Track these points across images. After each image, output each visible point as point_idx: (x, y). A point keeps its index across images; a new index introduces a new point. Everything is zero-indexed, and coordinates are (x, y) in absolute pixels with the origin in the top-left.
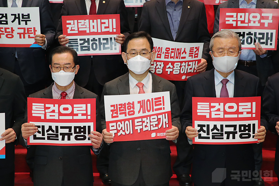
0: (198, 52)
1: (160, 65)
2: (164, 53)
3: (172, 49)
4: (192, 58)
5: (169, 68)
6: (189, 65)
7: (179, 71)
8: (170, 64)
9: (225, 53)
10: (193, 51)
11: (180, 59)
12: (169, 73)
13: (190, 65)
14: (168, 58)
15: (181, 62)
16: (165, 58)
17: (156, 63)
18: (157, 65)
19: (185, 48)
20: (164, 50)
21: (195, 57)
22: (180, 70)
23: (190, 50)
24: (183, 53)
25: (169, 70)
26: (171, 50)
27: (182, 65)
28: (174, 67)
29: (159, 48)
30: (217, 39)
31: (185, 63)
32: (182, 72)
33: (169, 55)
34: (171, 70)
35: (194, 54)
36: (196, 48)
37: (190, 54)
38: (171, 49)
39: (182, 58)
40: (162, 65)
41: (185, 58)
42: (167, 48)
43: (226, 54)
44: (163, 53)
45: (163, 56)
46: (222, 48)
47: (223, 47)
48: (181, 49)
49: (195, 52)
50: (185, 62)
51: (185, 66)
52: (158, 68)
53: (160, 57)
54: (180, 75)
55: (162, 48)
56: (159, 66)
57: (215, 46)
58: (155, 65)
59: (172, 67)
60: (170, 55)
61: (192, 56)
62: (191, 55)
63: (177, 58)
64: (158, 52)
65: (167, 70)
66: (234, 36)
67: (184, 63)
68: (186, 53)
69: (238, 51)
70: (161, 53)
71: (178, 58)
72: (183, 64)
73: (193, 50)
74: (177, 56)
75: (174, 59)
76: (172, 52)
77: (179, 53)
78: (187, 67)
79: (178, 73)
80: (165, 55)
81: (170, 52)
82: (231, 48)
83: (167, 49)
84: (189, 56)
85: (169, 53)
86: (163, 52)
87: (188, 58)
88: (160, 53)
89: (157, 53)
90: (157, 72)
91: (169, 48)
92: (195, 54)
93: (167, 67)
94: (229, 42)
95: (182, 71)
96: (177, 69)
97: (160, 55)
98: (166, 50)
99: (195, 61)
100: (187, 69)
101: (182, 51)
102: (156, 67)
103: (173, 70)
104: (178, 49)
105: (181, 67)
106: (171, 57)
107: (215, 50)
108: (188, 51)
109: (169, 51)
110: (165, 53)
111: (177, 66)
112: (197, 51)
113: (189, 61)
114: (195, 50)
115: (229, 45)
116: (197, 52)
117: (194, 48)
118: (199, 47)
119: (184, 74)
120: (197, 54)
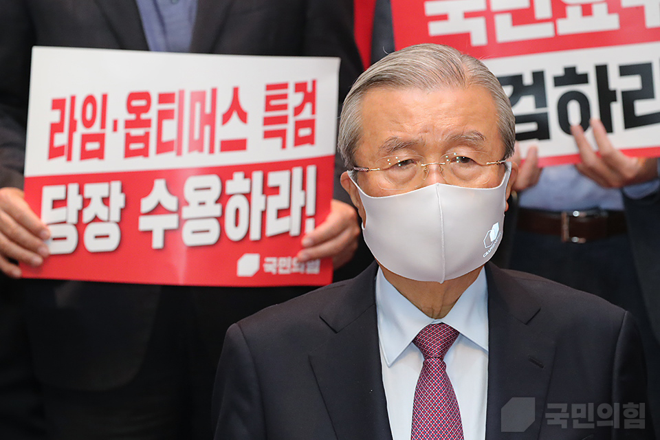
0: (313, 112)
1: (106, 201)
2: (121, 125)
3: (165, 98)
4: (284, 146)
5: (158, 209)
6: (270, 191)
7: (214, 227)
8: (160, 185)
9: (427, 173)
10: (285, 107)
11: (212, 151)
12: (158, 242)
13: (275, 190)
14: (144, 153)
15: (225, 173)
16: (129, 154)
17: (81, 191)
18: (86, 202)
19: (236, 90)
20: (118, 111)
21: (299, 141)
22: (221, 219)
23: (269, 98)
24: (226, 118)
25: (156, 226)
26: (156, 107)
27: (231, 187)
28: (187, 204)
29: (90, 99)
30: (377, 95)
31: (248, 176)
32: (235, 234)
33: (147, 134)
34: (171, 222)
35: (292, 120)
36: (300, 87)
37: (267, 121)
38: (155, 99)
39: (229, 146)
40: (118, 200)
41: (239, 145)
42: (133, 96)
43: (435, 177)
44: (115, 129)
45: (115, 142)
46: (408, 145)
47: (414, 137)
48: (214, 91)
49: (298, 110)
50: (248, 170)
51: (248, 196)
52: (96, 219)
53: (99, 154)
54: (227, 250)
55: (105, 97)
56: (96, 208)
57: (367, 134)
58: (75, 202)
59: (170, 202)
60: (153, 131)
61: (282, 134)
62: (274, 128)
63: (197, 146)
64: (88, 124)
65: (145, 223)
66: (468, 75)
67: (239, 176)
68: (243, 117)
69: (497, 154)
70: (103, 126)
71: (201, 150)
72: (238, 184)
73: (285, 96)
74: (197, 136)
75: (179, 153)
76: (164, 115)
77: (209, 120)
78: (258, 199)
79: (211, 238)
80: (129, 139)
81: (152, 115)
82: (458, 140)
83: (138, 101)
84: (268, 135)
85: (147, 123)
86: (115, 123)
87: (262, 150)
88: (96, 129)
89: (81, 130)
90: (92, 245)
91: (145, 96)
92: (299, 125)
93: (147, 204)
94: (445, 105)
95: (237, 224)
96: (203, 212)
97: (100, 138)
98: (131, 109)
99: (303, 163)
100: (264, 213)
101: (223, 105)
102: (80, 213)
103: (181, 222)
104: (199, 96)
105: (223, 199)
106: (163, 147)
107: (373, 159)
108: (254, 104)
109: (146, 109)
110: (129, 124)
111: (203, 196)
112: (308, 106)
113: (268, 168)
114: (295, 99)
115: (449, 124)
116: (306, 114)
117: (285, 86)
118: (314, 83)
119: (245, 245)
120: (310, 124)
